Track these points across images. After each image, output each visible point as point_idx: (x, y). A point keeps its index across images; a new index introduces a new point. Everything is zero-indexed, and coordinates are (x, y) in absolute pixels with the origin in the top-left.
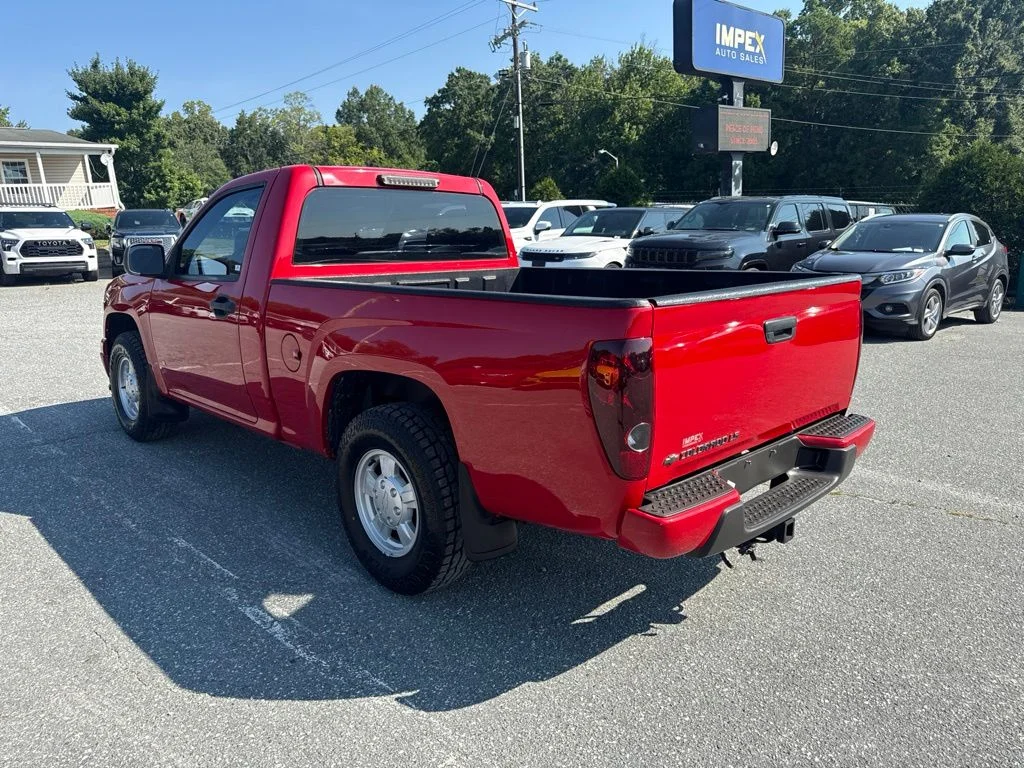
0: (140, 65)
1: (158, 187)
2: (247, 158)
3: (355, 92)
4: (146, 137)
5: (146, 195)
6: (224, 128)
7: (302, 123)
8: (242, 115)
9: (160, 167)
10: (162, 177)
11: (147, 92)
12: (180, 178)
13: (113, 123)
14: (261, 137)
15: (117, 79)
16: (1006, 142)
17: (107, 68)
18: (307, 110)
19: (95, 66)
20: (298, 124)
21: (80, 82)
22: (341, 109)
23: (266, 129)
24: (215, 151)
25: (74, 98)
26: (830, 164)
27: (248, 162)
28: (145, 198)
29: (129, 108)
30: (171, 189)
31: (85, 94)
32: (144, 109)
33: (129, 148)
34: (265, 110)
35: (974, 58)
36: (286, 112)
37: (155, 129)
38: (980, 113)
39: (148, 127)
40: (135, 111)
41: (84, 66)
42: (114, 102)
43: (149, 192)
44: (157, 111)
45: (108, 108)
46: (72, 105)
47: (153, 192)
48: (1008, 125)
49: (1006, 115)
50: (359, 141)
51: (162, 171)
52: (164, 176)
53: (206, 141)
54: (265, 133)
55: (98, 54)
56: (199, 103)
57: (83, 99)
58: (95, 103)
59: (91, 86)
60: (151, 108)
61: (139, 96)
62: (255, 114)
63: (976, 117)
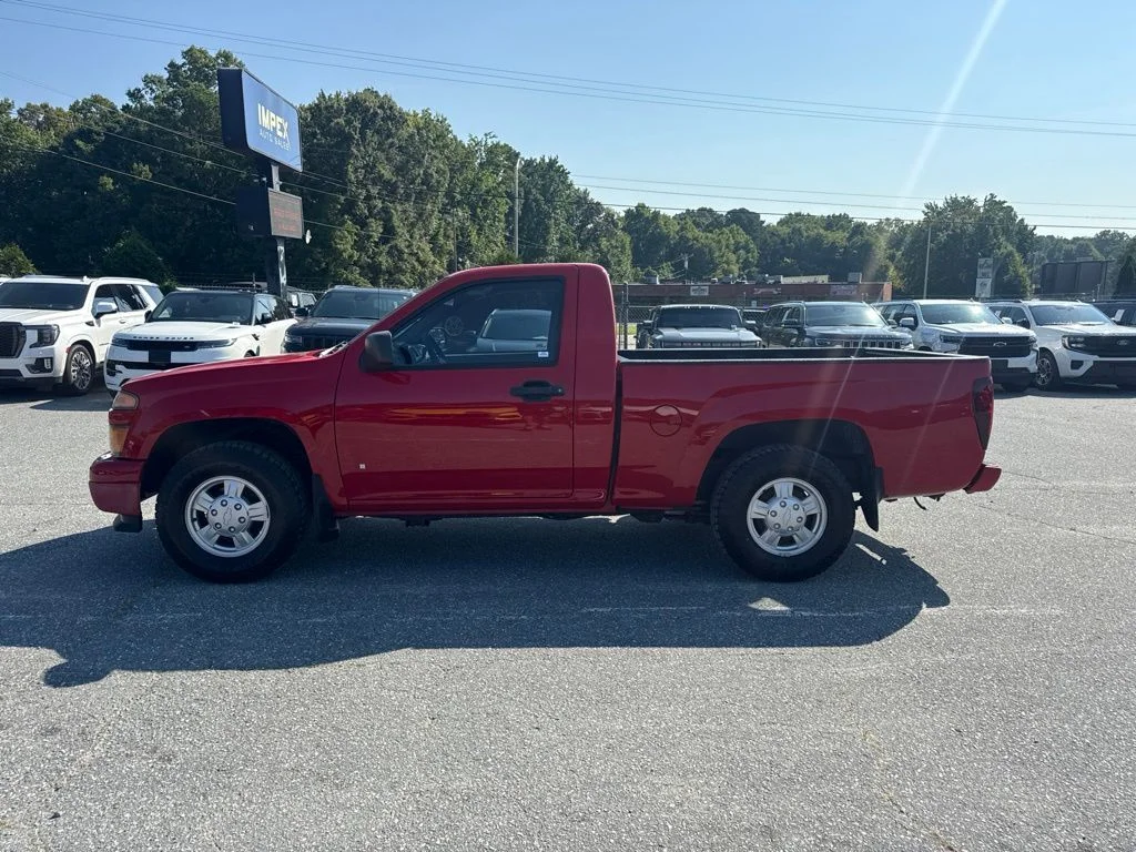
16: (393, 243)
26: (237, 250)
35: (360, 163)
38: (371, 215)
48: (393, 227)
49: (390, 219)
63: (367, 218)
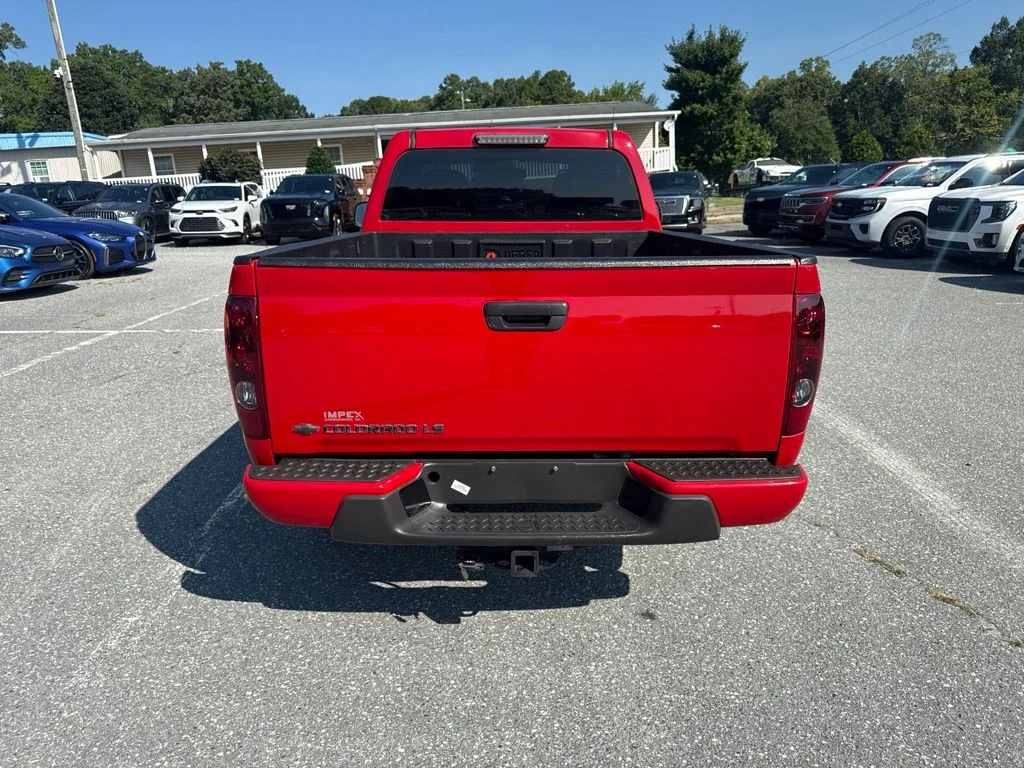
0: (732, 29)
1: (727, 149)
2: (856, 114)
3: (1004, 22)
4: (725, 100)
5: (715, 157)
6: (839, 82)
7: (930, 68)
8: (862, 67)
9: (732, 129)
10: (732, 140)
11: (734, 55)
12: (750, 139)
13: (697, 90)
14: (877, 90)
15: (709, 48)
17: (701, 36)
18: (939, 52)
19: (690, 37)
20: (924, 71)
21: (675, 54)
22: (979, 46)
23: (885, 80)
24: (822, 108)
25: (670, 70)
27: (857, 118)
28: (713, 160)
29: (713, 74)
30: (738, 151)
31: (679, 65)
32: (727, 72)
33: (707, 112)
34: (888, 59)
36: (912, 58)
37: (735, 92)
39: (728, 91)
40: (718, 76)
41: (681, 38)
42: (702, 70)
43: (718, 155)
44: (738, 74)
45: (694, 76)
46: (667, 76)
47: (721, 154)
50: (993, 83)
51: (732, 133)
52: (734, 138)
53: (815, 98)
54: (883, 84)
55: (693, 26)
56: (817, 59)
57: (677, 71)
58: (686, 73)
59: (684, 56)
60: (733, 71)
61: (725, 61)
62: (876, 63)
